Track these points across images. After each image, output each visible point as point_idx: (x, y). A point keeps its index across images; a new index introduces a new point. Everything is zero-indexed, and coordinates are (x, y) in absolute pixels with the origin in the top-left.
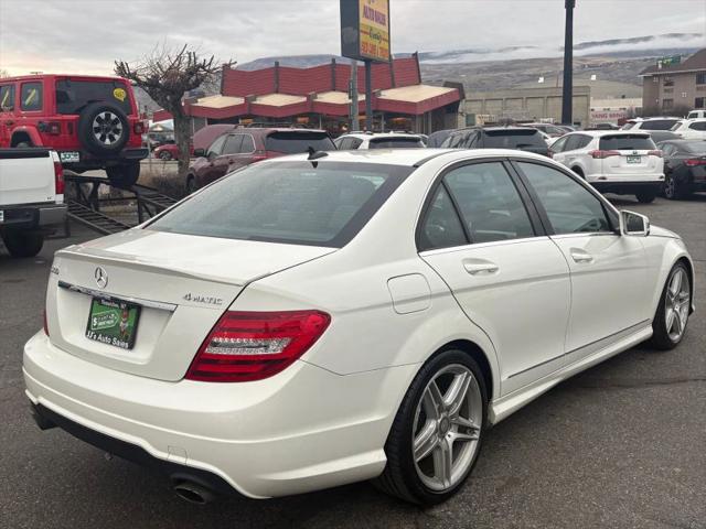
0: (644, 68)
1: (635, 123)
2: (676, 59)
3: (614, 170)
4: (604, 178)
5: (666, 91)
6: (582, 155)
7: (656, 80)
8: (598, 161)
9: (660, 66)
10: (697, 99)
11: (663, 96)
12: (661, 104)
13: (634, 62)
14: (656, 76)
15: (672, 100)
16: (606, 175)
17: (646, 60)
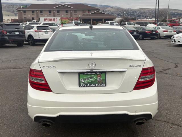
0: (17, 8)
1: (27, 23)
2: (26, 6)
3: (42, 35)
4: (39, 38)
5: (24, 15)
6: (32, 31)
7: (21, 11)
8: (37, 33)
9: (22, 8)
10: (32, 17)
11: (24, 16)
12: (23, 18)
13: (8, 6)
14: (21, 10)
15: (26, 17)
16: (40, 37)
17: (11, 6)
